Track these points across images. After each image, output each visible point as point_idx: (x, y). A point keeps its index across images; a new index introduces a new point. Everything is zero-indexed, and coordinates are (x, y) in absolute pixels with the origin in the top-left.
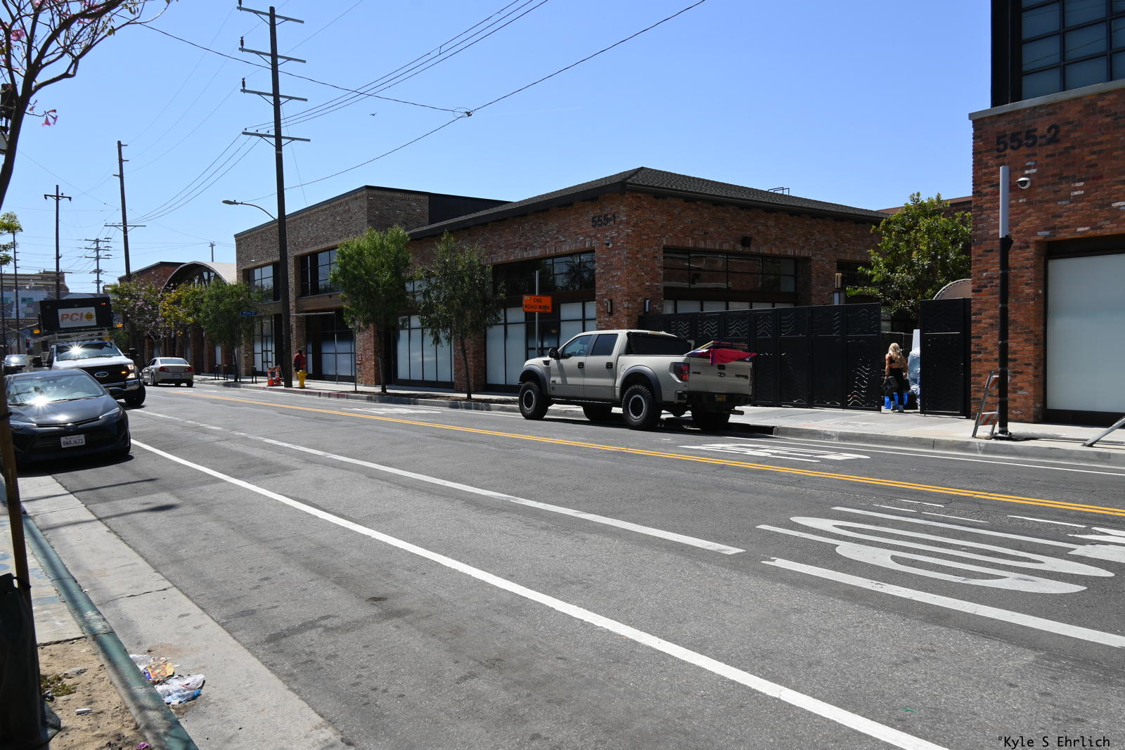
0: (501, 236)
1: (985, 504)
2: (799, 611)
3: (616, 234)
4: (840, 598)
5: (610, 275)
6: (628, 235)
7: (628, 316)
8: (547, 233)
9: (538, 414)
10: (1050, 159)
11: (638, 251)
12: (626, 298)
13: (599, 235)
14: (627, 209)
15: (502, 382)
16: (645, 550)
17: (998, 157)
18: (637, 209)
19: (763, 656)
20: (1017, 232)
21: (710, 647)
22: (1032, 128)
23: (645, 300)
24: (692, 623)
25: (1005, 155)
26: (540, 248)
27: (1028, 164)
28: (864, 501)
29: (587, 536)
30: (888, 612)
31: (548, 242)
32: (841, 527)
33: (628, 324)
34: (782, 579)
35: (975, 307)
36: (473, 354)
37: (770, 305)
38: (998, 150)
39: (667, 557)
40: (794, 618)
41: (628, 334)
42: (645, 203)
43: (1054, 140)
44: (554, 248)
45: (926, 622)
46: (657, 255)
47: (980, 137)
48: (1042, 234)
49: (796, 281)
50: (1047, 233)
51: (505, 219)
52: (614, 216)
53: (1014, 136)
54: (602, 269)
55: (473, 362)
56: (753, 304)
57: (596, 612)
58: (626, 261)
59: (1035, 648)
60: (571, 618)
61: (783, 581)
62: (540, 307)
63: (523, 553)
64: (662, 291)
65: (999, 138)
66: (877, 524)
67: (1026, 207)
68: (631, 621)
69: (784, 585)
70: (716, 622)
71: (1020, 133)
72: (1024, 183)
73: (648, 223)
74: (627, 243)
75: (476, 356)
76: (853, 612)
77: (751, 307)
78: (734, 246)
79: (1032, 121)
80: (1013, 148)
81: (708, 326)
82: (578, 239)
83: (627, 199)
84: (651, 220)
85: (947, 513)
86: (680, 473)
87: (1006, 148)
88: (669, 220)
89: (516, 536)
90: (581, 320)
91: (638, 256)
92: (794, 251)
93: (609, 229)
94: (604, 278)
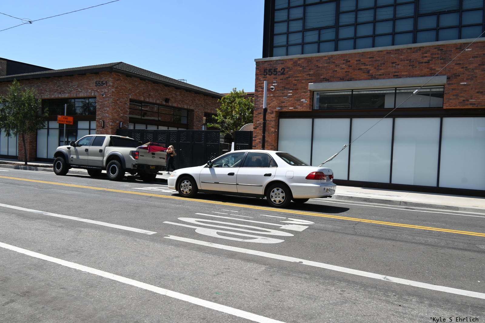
0: (47, 85)
1: (253, 211)
2: (178, 257)
3: (107, 91)
4: (195, 250)
5: (104, 109)
6: (113, 92)
7: (112, 129)
8: (72, 86)
9: (64, 173)
10: (281, 81)
11: (118, 100)
12: (111, 121)
13: (98, 90)
14: (113, 80)
15: (45, 156)
16: (111, 235)
17: (264, 77)
18: (118, 81)
19: (160, 278)
20: (270, 107)
21: (137, 276)
22: (276, 68)
23: (120, 122)
24: (130, 266)
25: (266, 77)
26: (68, 93)
27: (274, 81)
28: (208, 210)
29: (82, 229)
30: (213, 255)
31: (72, 91)
32: (198, 221)
33: (111, 132)
34: (172, 244)
35: (254, 135)
36: (29, 142)
37: (177, 128)
38: (264, 75)
39: (121, 237)
40: (175, 260)
41: (111, 137)
42: (122, 78)
43: (283, 74)
44: (75, 94)
45: (228, 258)
46: (126, 102)
47: (258, 69)
48: (278, 109)
49: (187, 120)
50: (279, 108)
51: (50, 77)
52: (106, 82)
53: (270, 70)
54: (100, 106)
55: (29, 146)
56: (169, 127)
57: (83, 265)
58: (112, 104)
59: (265, 264)
60: (70, 268)
61: (172, 245)
62: (67, 122)
63: (47, 239)
64: (128, 119)
65: (264, 70)
66: (212, 220)
67: (273, 98)
68: (100, 267)
69: (172, 247)
70: (141, 265)
71: (272, 69)
72: (272, 88)
73: (123, 87)
74: (112, 95)
75: (31, 143)
76: (200, 255)
77: (168, 129)
78: (162, 102)
79: (276, 65)
80: (269, 75)
81: (149, 136)
82: (88, 91)
83: (113, 75)
84: (124, 86)
85: (239, 214)
86: (131, 200)
87: (267, 74)
88: (133, 87)
89: (44, 231)
90: (88, 129)
91: (118, 102)
92: (187, 106)
93: (104, 88)
94: (100, 110)
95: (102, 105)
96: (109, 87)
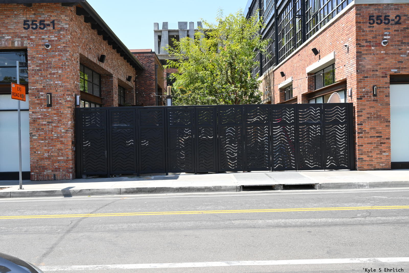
6: (69, 40)
7: (70, 107)
10: (396, 32)
11: (72, 55)
12: (68, 93)
13: (33, 37)
14: (68, 19)
17: (370, 27)
18: (72, 21)
20: (381, 68)
22: (387, 14)
23: (76, 95)
27: (385, 33)
35: (356, 108)
38: (370, 23)
43: (398, 23)
46: (78, 60)
47: (360, 14)
48: (393, 71)
52: (53, 22)
53: (378, 17)
58: (69, 62)
62: (20, 96)
65: (370, 17)
67: (384, 56)
71: (381, 16)
72: (386, 43)
73: (75, 33)
74: (69, 47)
78: (97, 60)
79: (387, 11)
80: (377, 23)
82: (3, 37)
83: (68, 10)
87: (374, 23)
88: (80, 33)
91: (73, 59)
93: (46, 33)
94: (40, 74)
95: (44, 63)
96: (59, 31)
